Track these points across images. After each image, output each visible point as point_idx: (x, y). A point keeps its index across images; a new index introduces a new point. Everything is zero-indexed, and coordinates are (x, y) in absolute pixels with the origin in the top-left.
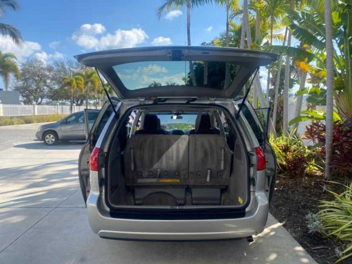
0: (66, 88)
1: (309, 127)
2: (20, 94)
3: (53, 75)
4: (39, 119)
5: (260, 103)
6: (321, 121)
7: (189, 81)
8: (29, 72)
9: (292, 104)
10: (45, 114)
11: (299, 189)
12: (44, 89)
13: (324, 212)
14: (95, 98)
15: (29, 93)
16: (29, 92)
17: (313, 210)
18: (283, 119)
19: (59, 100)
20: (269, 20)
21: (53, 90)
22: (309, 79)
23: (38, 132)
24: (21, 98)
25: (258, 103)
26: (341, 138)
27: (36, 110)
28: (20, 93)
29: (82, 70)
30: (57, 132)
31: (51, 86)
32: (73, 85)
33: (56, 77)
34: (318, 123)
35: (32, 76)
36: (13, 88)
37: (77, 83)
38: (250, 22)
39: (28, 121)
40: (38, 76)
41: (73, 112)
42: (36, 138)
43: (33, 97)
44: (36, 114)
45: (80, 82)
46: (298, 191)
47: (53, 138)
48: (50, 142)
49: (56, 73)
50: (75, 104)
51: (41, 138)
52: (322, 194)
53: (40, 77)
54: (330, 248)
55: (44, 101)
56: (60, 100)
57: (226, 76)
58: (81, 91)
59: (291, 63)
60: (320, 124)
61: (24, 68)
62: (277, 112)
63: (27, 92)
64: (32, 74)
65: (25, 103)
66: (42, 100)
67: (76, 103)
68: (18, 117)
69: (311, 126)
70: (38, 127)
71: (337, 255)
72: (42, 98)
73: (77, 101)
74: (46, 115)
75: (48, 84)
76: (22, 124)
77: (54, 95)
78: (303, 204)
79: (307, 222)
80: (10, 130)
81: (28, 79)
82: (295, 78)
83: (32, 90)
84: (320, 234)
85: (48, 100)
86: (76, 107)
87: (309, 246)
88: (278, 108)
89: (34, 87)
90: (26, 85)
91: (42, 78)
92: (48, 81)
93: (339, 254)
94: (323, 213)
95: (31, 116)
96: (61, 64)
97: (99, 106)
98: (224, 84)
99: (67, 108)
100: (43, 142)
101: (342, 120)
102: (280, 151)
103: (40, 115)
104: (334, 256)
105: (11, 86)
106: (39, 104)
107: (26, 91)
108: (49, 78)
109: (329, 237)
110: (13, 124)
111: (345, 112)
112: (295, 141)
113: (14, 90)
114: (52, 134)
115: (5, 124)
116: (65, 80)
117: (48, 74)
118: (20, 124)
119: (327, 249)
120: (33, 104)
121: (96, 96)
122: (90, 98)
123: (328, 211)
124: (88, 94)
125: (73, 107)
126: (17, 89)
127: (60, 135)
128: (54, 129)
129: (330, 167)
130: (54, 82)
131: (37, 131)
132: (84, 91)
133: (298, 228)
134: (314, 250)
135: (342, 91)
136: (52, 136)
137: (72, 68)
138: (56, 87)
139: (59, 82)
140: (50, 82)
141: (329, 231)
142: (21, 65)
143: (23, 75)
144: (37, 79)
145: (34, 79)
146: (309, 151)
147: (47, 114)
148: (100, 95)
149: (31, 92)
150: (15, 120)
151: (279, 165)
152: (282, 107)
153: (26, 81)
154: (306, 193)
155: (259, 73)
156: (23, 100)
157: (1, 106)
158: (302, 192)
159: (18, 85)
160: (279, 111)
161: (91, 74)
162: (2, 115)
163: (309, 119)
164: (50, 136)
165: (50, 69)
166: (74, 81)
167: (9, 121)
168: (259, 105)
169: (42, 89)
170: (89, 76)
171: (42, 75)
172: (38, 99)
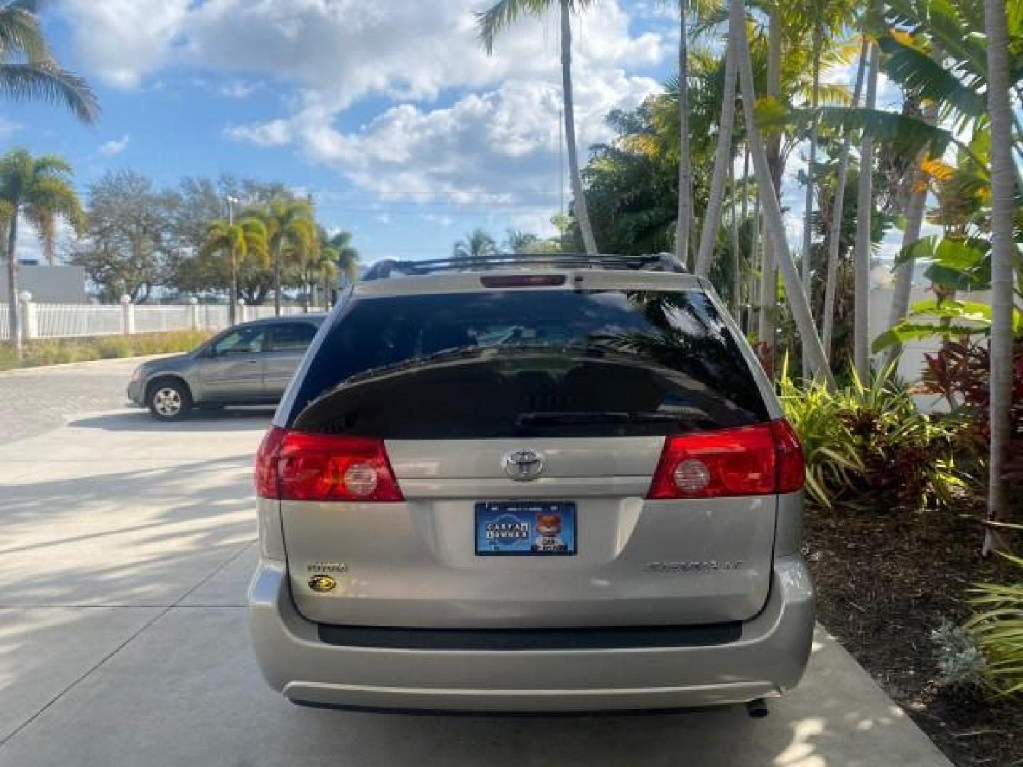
0: (218, 254)
1: (936, 357)
2: (88, 275)
3: (178, 219)
4: (141, 345)
5: (783, 288)
6: (973, 338)
7: (570, 227)
8: (111, 210)
9: (879, 288)
10: (157, 330)
11: (906, 547)
12: (155, 259)
13: (990, 620)
14: (299, 283)
15: (111, 272)
16: (113, 268)
17: (952, 611)
18: (853, 332)
19: (197, 290)
20: (808, 38)
21: (179, 263)
22: (935, 211)
23: (133, 383)
24: (89, 287)
25: (776, 288)
27: (132, 320)
28: (87, 270)
29: (264, 202)
30: (189, 381)
31: (174, 252)
32: (236, 245)
33: (186, 224)
34: (964, 342)
35: (121, 223)
36: (68, 258)
37: (248, 240)
38: (751, 45)
39: (110, 353)
40: (138, 223)
41: (237, 322)
42: (129, 401)
43: (123, 281)
45: (256, 236)
46: (903, 551)
47: (175, 399)
48: (169, 410)
49: (187, 212)
50: (242, 301)
51: (141, 399)
52: (980, 562)
53: (144, 223)
55: (157, 292)
56: (201, 290)
57: (681, 210)
58: (261, 262)
59: (876, 166)
60: (970, 346)
61: (96, 199)
62: (836, 314)
63: (108, 267)
64: (122, 216)
65: (105, 298)
66: (148, 292)
67: (247, 296)
68: (80, 340)
69: (941, 353)
70: (136, 365)
72: (149, 285)
73: (250, 293)
74: (162, 334)
75: (165, 244)
76: (93, 359)
77: (184, 274)
78: (920, 592)
81: (110, 229)
82: (890, 211)
83: (119, 263)
84: (980, 691)
85: (168, 291)
86: (246, 308)
87: (943, 728)
88: (837, 302)
89: (125, 253)
90: (103, 247)
91: (150, 229)
92: (167, 236)
94: (986, 622)
95: (117, 337)
96: (202, 184)
97: (312, 305)
99: (221, 312)
100: (147, 410)
103: (145, 335)
105: (63, 252)
106: (143, 301)
107: (104, 266)
108: (167, 227)
109: (1008, 700)
110: (66, 361)
112: (893, 400)
113: (71, 263)
114: (174, 388)
115: (45, 361)
116: (213, 232)
117: (163, 215)
118: (85, 360)
119: (1003, 737)
120: (124, 304)
121: (303, 277)
122: (287, 283)
123: (1003, 617)
124: (281, 272)
125: (237, 309)
126: (79, 259)
127: (197, 391)
128: (178, 373)
129: (1004, 477)
130: (183, 238)
131: (130, 380)
132: (268, 261)
133: (907, 669)
134: (962, 739)
136: (173, 393)
137: (233, 197)
138: (189, 251)
139: (196, 239)
140: (170, 240)
141: (1008, 681)
142: (88, 191)
143: (94, 219)
144: (134, 231)
145: (125, 231)
146: (936, 430)
147: (164, 330)
148: (316, 274)
149: (119, 268)
150: (73, 350)
151: (843, 471)
152: (851, 299)
153: (103, 237)
154: (928, 560)
155: (779, 197)
156: (97, 292)
157: (32, 309)
158: (917, 554)
159: (82, 247)
160: (841, 310)
161: (289, 214)
162: (34, 334)
163: (932, 334)
164: (167, 393)
165: (171, 201)
166: (240, 235)
167: (57, 351)
168: (781, 293)
169: (148, 258)
170: (283, 220)
171: (147, 217)
172: (139, 286)
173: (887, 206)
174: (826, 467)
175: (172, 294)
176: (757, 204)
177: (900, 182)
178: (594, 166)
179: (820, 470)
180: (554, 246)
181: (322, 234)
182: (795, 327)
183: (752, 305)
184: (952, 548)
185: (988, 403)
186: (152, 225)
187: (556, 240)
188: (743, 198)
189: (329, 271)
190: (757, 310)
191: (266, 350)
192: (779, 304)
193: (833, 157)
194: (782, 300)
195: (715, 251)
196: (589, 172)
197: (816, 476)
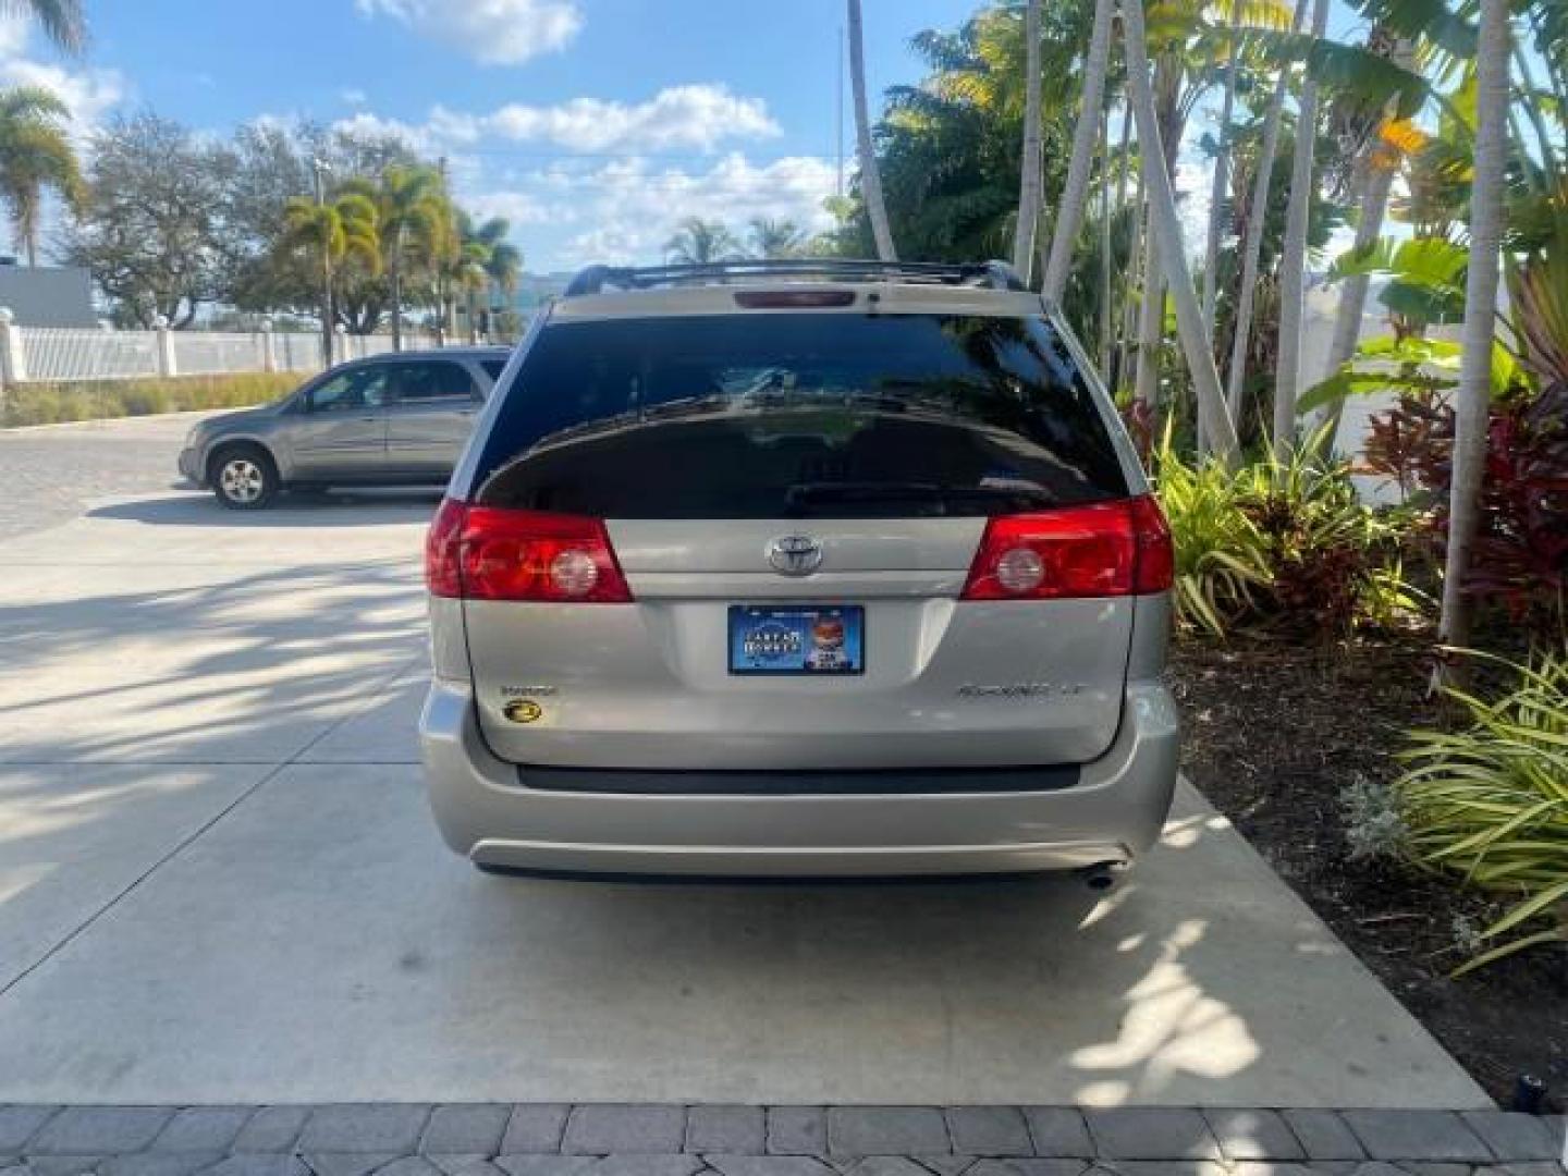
0: (300, 252)
1: (1386, 420)
2: (96, 282)
3: (235, 194)
4: (187, 396)
5: (1174, 317)
6: (1443, 393)
7: (854, 215)
8: (127, 179)
9: (1318, 318)
10: (211, 372)
11: (1323, 688)
12: (200, 258)
13: (1424, 778)
14: (429, 300)
15: (131, 278)
16: (134, 271)
17: (1376, 770)
18: (1273, 386)
19: (269, 309)
21: (239, 265)
22: (1403, 201)
23: (187, 452)
24: (100, 302)
25: (1163, 316)
26: (1520, 464)
27: (171, 354)
28: (94, 276)
29: (371, 169)
30: (273, 449)
31: (231, 247)
32: (330, 238)
33: (248, 203)
34: (1426, 399)
35: (144, 199)
36: (62, 256)
37: (347, 229)
39: (138, 405)
40: (172, 200)
41: (335, 363)
42: (182, 479)
43: (151, 294)
44: (173, 371)
45: (360, 223)
46: (1318, 695)
47: (253, 476)
48: (244, 492)
49: (248, 183)
50: (341, 327)
51: (201, 475)
52: (1422, 707)
53: (182, 201)
54: (1432, 921)
55: (205, 311)
56: (274, 309)
57: (1025, 192)
58: (368, 265)
59: (1324, 128)
60: (1434, 405)
61: (103, 160)
62: (1251, 357)
63: (126, 270)
64: (144, 188)
65: (118, 320)
66: (192, 310)
67: (348, 321)
68: (93, 386)
69: (1395, 416)
70: (188, 427)
71: (1460, 946)
72: (194, 300)
73: (353, 315)
74: (218, 378)
75: (215, 234)
76: (114, 415)
77: (248, 284)
78: (1335, 747)
79: (1343, 818)
80: (67, 445)
81: (127, 209)
82: (1341, 200)
83: (148, 263)
85: (223, 310)
86: (347, 339)
87: (1345, 913)
88: (1253, 339)
89: (153, 247)
90: (117, 238)
91: (188, 211)
92: (217, 221)
93: (1466, 944)
94: (1416, 782)
95: (148, 381)
96: (271, 139)
97: (449, 335)
98: (1013, 225)
99: (308, 343)
100: (210, 493)
101: (1535, 386)
102: (1253, 528)
103: (189, 379)
104: (1448, 949)
105: (54, 247)
106: (184, 326)
107: (120, 268)
108: (218, 205)
110: (73, 419)
111: (1550, 352)
112: (1321, 484)
113: (68, 264)
114: (250, 460)
115: (40, 417)
116: (293, 216)
117: (212, 187)
118: (101, 416)
119: (1423, 922)
120: (156, 328)
121: (435, 290)
122: (409, 300)
123: (1439, 775)
124: (401, 281)
125: (334, 339)
126: (80, 257)
127: (285, 463)
128: (256, 437)
129: (1464, 590)
130: (246, 225)
131: (182, 448)
132: (380, 265)
133: (1306, 843)
134: (1368, 925)
135: (1543, 253)
136: (249, 468)
137: (324, 161)
138: (256, 248)
139: (267, 227)
140: (225, 229)
142: (91, 146)
143: (104, 191)
144: (166, 212)
145: (152, 212)
146: (1382, 527)
147: (223, 371)
148: (454, 286)
149: (143, 271)
150: (83, 400)
151: (1243, 585)
152: (1274, 334)
153: (117, 221)
154: (1352, 707)
155: (1173, 175)
156: (109, 310)
157: (15, 335)
158: (1337, 699)
159: (82, 237)
160: (1258, 351)
161: (411, 189)
162: (20, 374)
163: (1386, 389)
164: (240, 467)
165: (222, 166)
166: (337, 220)
167: (57, 403)
168: (1170, 324)
169: (191, 257)
170: (401, 198)
171: (186, 192)
172: (177, 302)
173: (1336, 193)
174: (1219, 579)
175: (226, 315)
176: (1141, 186)
177: (1359, 154)
178: (890, 120)
179: (1210, 583)
180: (828, 246)
181: (464, 222)
182: (1188, 376)
183: (1128, 342)
184: (1387, 690)
185: (1448, 487)
186: (192, 204)
187: (831, 236)
188: (1120, 176)
189: (475, 281)
190: (1133, 349)
191: (388, 403)
192: (1166, 341)
193: (1257, 115)
194: (1173, 335)
195: (1074, 258)
196: (885, 130)
197: (1203, 591)
